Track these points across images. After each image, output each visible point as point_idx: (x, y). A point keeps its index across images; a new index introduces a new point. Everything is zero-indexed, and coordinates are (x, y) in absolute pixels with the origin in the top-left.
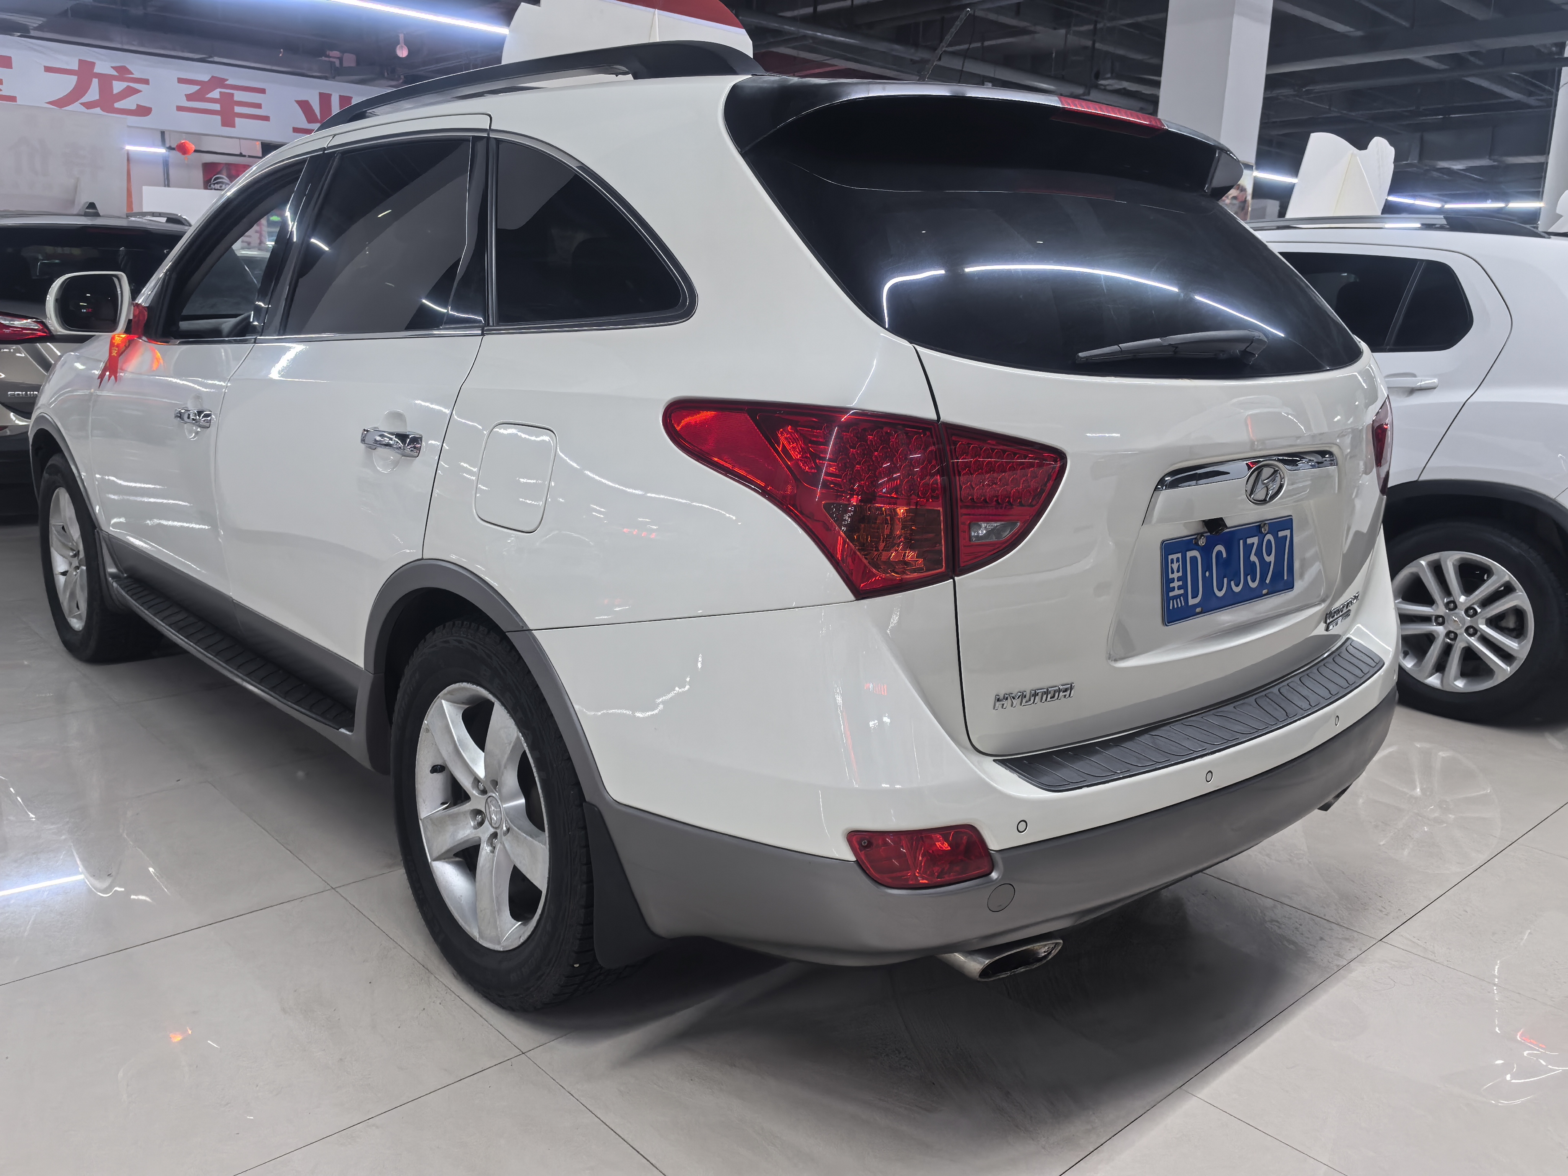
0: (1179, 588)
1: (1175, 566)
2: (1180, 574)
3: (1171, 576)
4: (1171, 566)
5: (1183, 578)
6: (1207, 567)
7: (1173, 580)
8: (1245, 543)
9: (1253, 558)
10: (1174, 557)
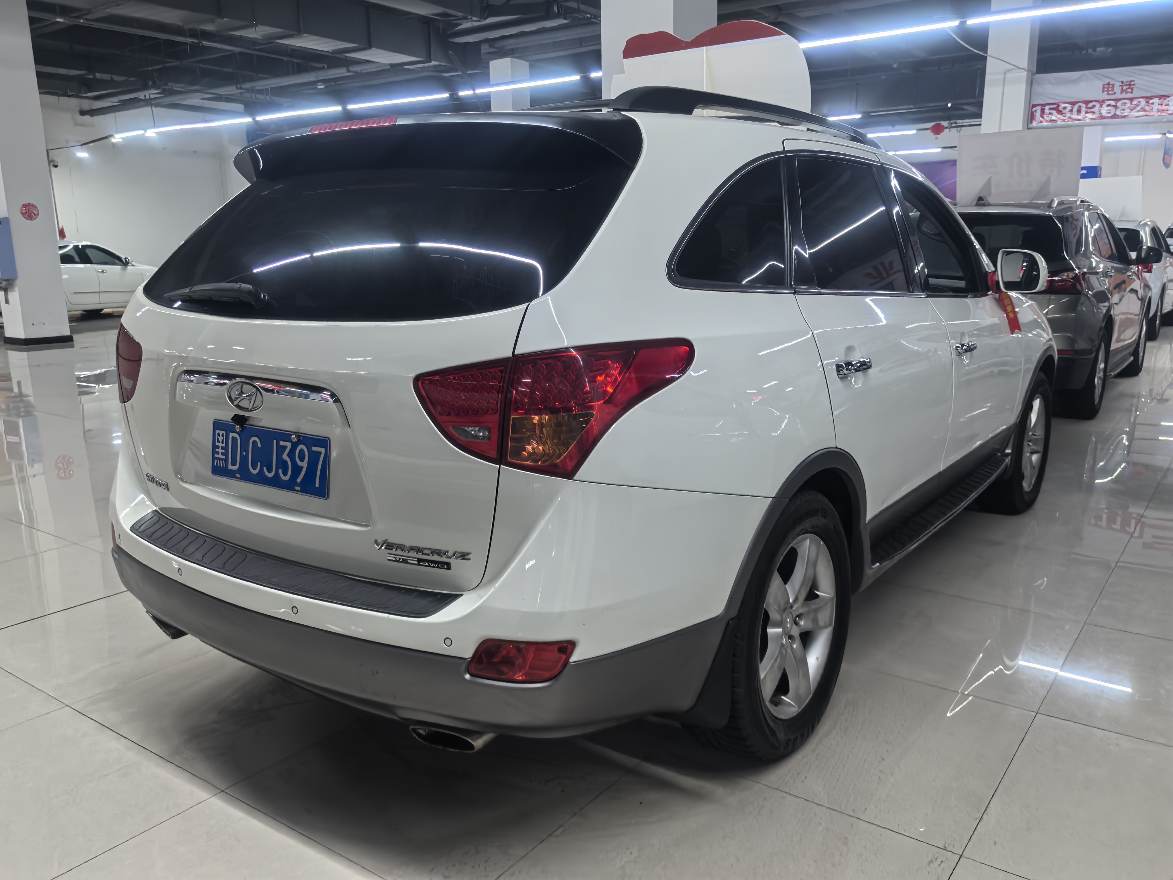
0: (222, 454)
1: (221, 439)
2: (224, 445)
3: (217, 444)
4: (218, 438)
5: (226, 448)
6: (244, 448)
7: (218, 447)
8: (278, 444)
9: (285, 456)
10: (221, 432)
